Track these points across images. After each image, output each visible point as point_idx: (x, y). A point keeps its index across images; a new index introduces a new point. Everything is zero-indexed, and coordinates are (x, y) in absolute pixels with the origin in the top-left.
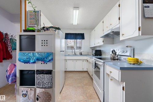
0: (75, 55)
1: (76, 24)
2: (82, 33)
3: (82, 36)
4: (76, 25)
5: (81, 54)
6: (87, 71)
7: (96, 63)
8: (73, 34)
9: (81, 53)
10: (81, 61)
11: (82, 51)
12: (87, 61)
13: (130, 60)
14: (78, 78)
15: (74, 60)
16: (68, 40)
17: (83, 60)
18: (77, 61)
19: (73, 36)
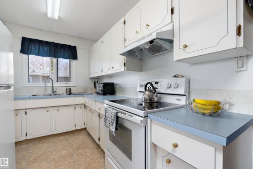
0: (54, 94)
1: (56, 17)
2: (72, 44)
3: (71, 52)
4: (56, 20)
5: (69, 92)
6: (85, 128)
7: (118, 118)
8: (47, 43)
9: (70, 89)
10: (71, 109)
11: (71, 84)
12: (85, 106)
13: (205, 107)
14: (65, 152)
15: (51, 109)
16: (31, 56)
17: (75, 106)
18: (59, 108)
19: (46, 48)
